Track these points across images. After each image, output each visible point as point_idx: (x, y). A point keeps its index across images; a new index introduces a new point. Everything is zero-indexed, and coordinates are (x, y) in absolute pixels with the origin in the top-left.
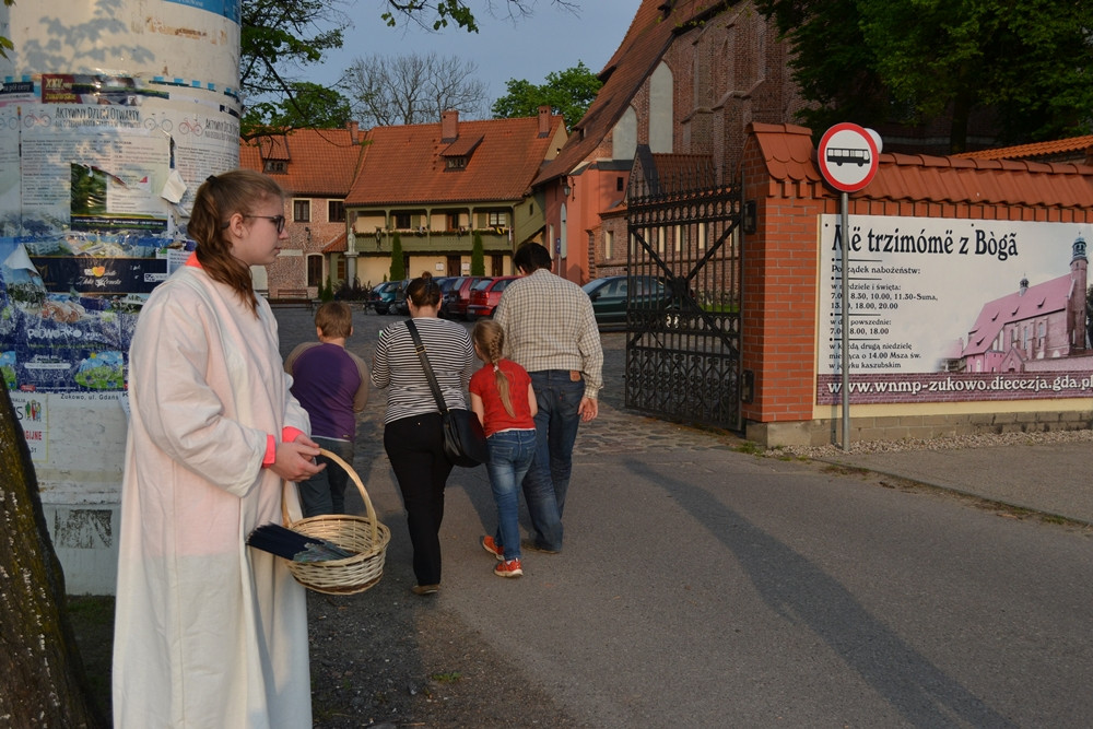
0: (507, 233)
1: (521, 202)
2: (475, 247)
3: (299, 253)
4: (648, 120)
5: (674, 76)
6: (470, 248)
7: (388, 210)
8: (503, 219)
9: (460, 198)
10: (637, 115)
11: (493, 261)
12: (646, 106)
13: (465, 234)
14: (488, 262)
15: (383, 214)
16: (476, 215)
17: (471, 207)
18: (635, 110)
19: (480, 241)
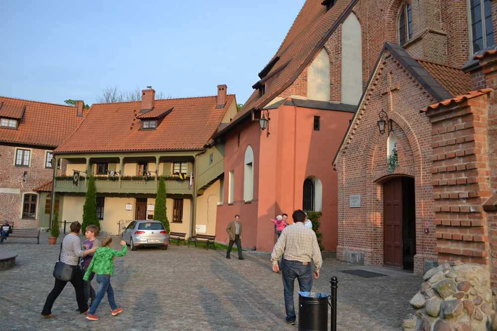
0: (188, 179)
1: (202, 152)
2: (159, 191)
3: (17, 191)
4: (340, 65)
5: (362, 27)
6: (155, 192)
7: (88, 158)
8: (185, 168)
9: (148, 148)
10: (330, 59)
11: (175, 204)
12: (338, 50)
13: (151, 179)
14: (170, 204)
15: (83, 161)
16: (162, 164)
17: (158, 156)
18: (328, 53)
19: (164, 185)
